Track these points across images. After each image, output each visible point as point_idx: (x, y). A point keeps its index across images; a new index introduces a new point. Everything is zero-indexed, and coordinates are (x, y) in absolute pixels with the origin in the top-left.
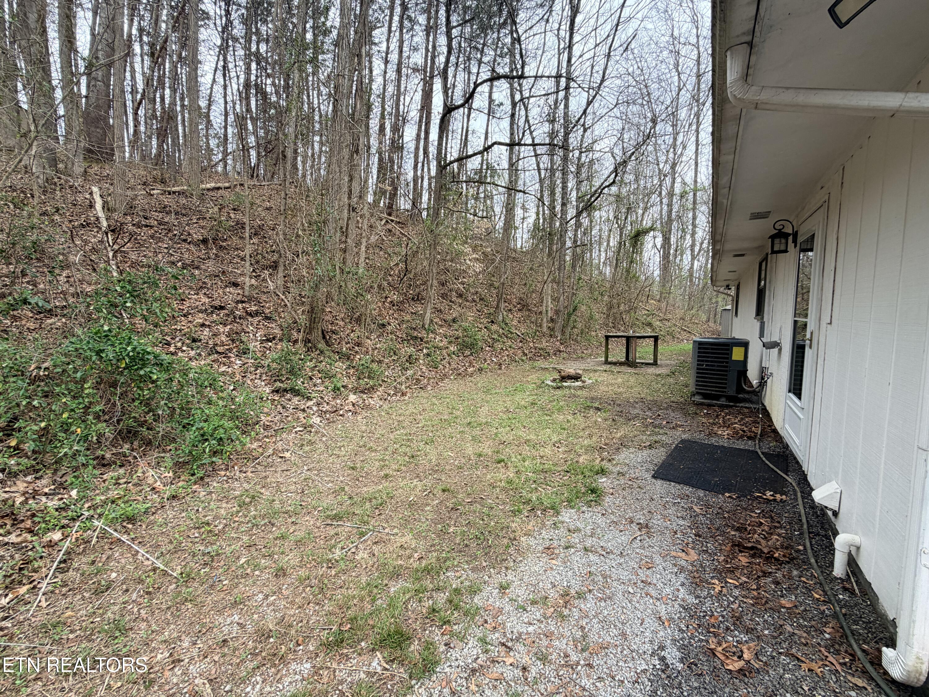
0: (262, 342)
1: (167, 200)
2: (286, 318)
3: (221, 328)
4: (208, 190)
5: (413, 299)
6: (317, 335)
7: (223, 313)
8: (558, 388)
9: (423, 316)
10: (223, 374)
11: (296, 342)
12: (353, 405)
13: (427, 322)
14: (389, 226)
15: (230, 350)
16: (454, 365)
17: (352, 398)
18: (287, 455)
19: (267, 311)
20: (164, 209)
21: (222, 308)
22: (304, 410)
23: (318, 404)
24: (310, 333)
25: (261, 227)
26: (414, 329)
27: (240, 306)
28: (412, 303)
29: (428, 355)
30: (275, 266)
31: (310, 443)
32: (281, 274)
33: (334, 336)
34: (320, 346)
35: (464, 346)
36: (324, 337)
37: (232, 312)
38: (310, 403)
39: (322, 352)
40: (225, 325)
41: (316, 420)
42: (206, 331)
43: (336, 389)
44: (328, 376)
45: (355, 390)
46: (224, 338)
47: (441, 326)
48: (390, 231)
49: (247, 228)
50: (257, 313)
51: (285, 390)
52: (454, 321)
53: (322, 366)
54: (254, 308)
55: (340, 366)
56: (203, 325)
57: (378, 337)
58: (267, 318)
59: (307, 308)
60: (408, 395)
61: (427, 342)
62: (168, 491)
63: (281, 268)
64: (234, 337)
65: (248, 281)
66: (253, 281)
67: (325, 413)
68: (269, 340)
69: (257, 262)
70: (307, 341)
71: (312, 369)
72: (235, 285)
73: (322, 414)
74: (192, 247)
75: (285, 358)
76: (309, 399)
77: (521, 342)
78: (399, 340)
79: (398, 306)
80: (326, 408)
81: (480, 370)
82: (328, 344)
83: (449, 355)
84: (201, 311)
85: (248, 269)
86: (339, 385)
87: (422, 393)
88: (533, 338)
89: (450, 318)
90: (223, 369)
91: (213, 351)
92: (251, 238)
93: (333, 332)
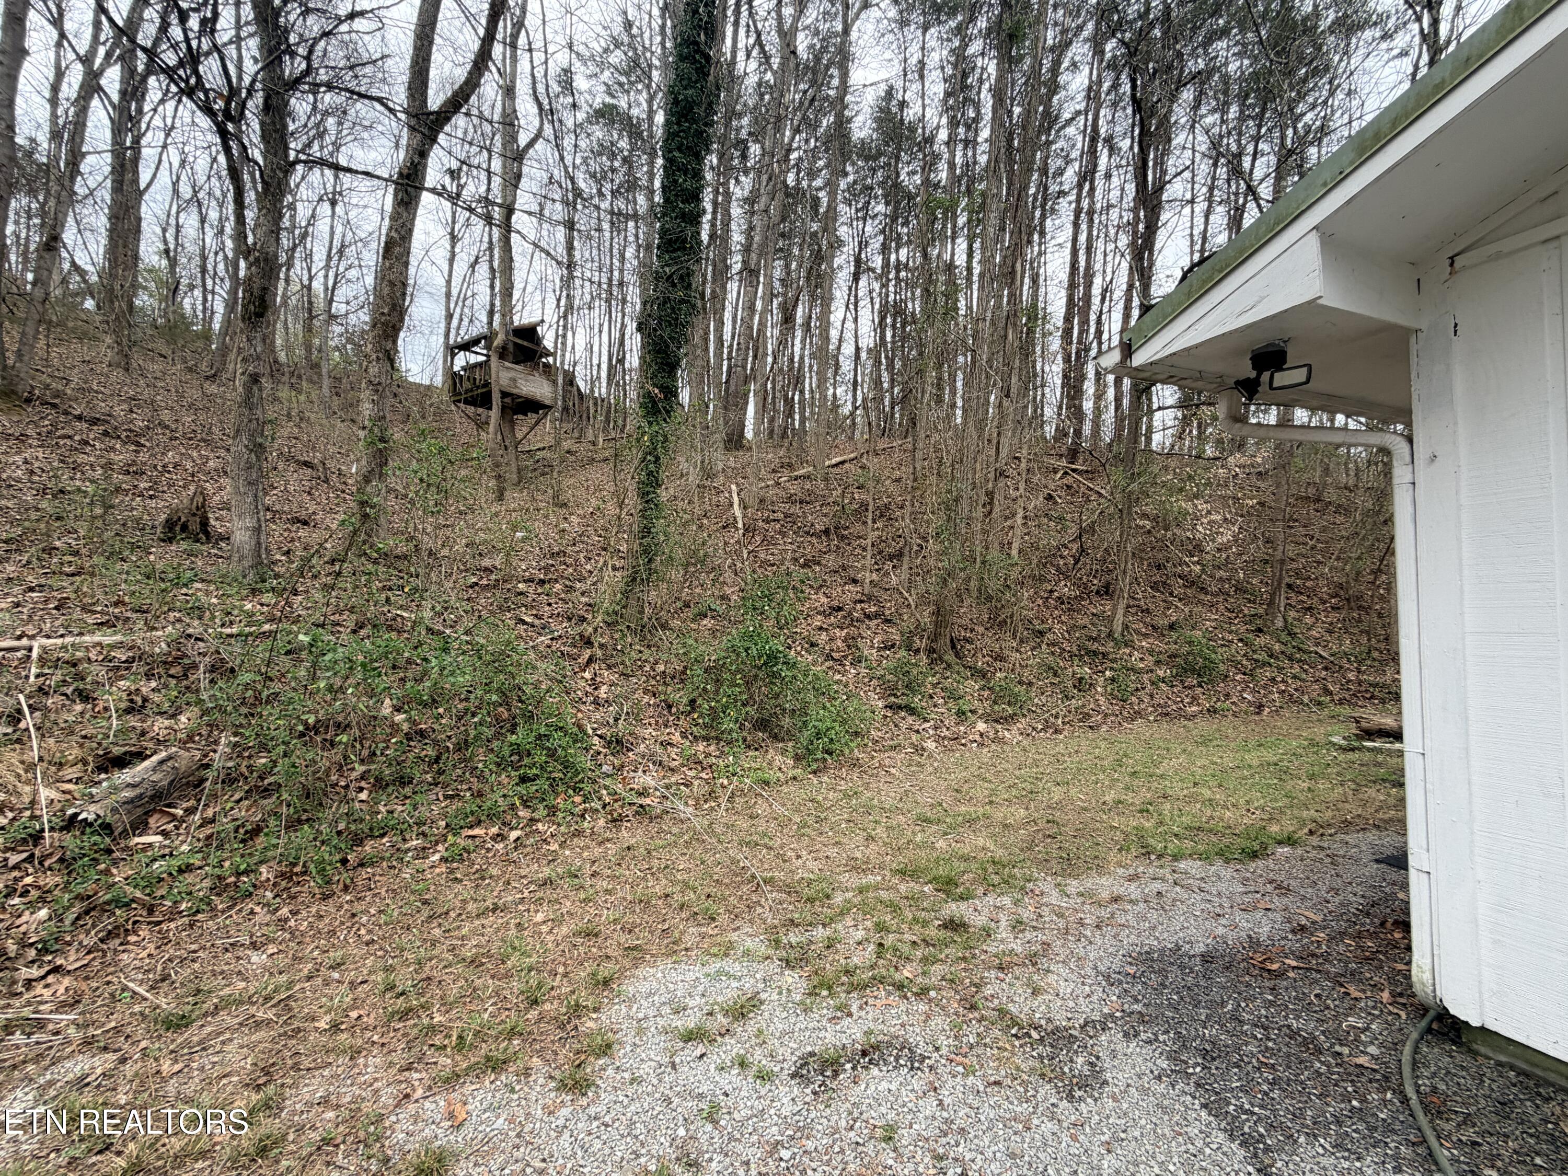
0: (879, 649)
1: (794, 488)
2: (908, 623)
3: (837, 631)
4: (834, 466)
5: (1098, 592)
6: (943, 643)
7: (840, 614)
8: (1353, 750)
9: (1111, 620)
10: (838, 682)
11: (917, 651)
12: (981, 735)
13: (1118, 627)
14: (1068, 480)
15: (845, 657)
16: (1158, 700)
17: (981, 726)
18: (893, 770)
19: (887, 612)
20: (790, 499)
21: (840, 609)
22: (918, 732)
23: (936, 728)
24: (934, 640)
25: (887, 507)
26: (1095, 639)
27: (858, 606)
28: (1095, 599)
29: (1113, 680)
30: (899, 555)
31: (919, 765)
32: (905, 567)
33: (968, 646)
34: (946, 658)
35: (1188, 669)
36: (953, 647)
37: (850, 614)
38: (927, 725)
39: (949, 666)
40: (842, 629)
41: (930, 745)
42: (824, 635)
43: (961, 713)
44: (952, 695)
45: (988, 718)
46: (840, 643)
47: (1146, 636)
48: (1069, 487)
49: (871, 508)
50: (877, 615)
51: (900, 707)
52: (1172, 627)
53: (947, 683)
54: (873, 609)
55: (972, 685)
56: (821, 628)
57: (1033, 649)
58: (888, 621)
59: (932, 608)
60: (1066, 733)
61: (1114, 661)
62: (791, 773)
63: (906, 559)
64: (851, 642)
65: (869, 577)
66: (875, 576)
67: (944, 738)
68: (885, 648)
69: (880, 552)
70: (931, 651)
71: (935, 686)
72: (855, 581)
73: (939, 739)
74: (814, 540)
75: (902, 670)
76: (926, 720)
77: (1326, 669)
78: (1066, 655)
79: (1069, 605)
80: (945, 733)
81: (1213, 711)
82: (957, 655)
83: (1153, 683)
84: (819, 613)
85: (869, 561)
86: (966, 708)
87: (1090, 734)
88: (1360, 662)
89: (1163, 622)
90: (838, 677)
91: (829, 657)
92: (874, 521)
93: (967, 640)
